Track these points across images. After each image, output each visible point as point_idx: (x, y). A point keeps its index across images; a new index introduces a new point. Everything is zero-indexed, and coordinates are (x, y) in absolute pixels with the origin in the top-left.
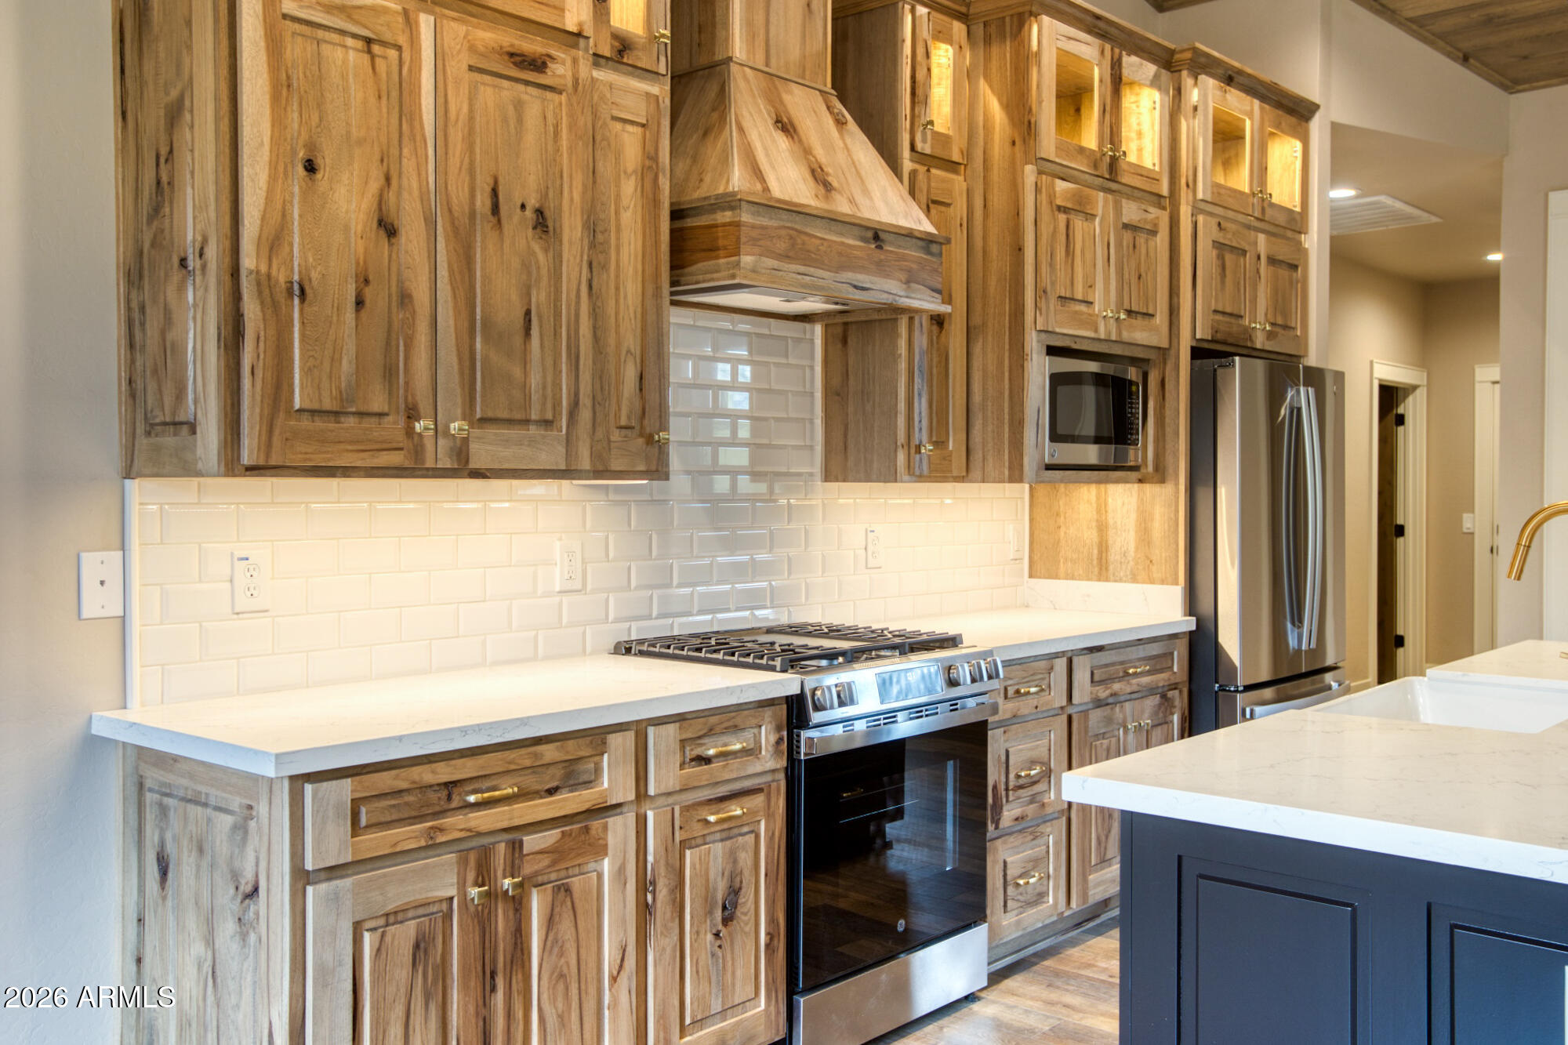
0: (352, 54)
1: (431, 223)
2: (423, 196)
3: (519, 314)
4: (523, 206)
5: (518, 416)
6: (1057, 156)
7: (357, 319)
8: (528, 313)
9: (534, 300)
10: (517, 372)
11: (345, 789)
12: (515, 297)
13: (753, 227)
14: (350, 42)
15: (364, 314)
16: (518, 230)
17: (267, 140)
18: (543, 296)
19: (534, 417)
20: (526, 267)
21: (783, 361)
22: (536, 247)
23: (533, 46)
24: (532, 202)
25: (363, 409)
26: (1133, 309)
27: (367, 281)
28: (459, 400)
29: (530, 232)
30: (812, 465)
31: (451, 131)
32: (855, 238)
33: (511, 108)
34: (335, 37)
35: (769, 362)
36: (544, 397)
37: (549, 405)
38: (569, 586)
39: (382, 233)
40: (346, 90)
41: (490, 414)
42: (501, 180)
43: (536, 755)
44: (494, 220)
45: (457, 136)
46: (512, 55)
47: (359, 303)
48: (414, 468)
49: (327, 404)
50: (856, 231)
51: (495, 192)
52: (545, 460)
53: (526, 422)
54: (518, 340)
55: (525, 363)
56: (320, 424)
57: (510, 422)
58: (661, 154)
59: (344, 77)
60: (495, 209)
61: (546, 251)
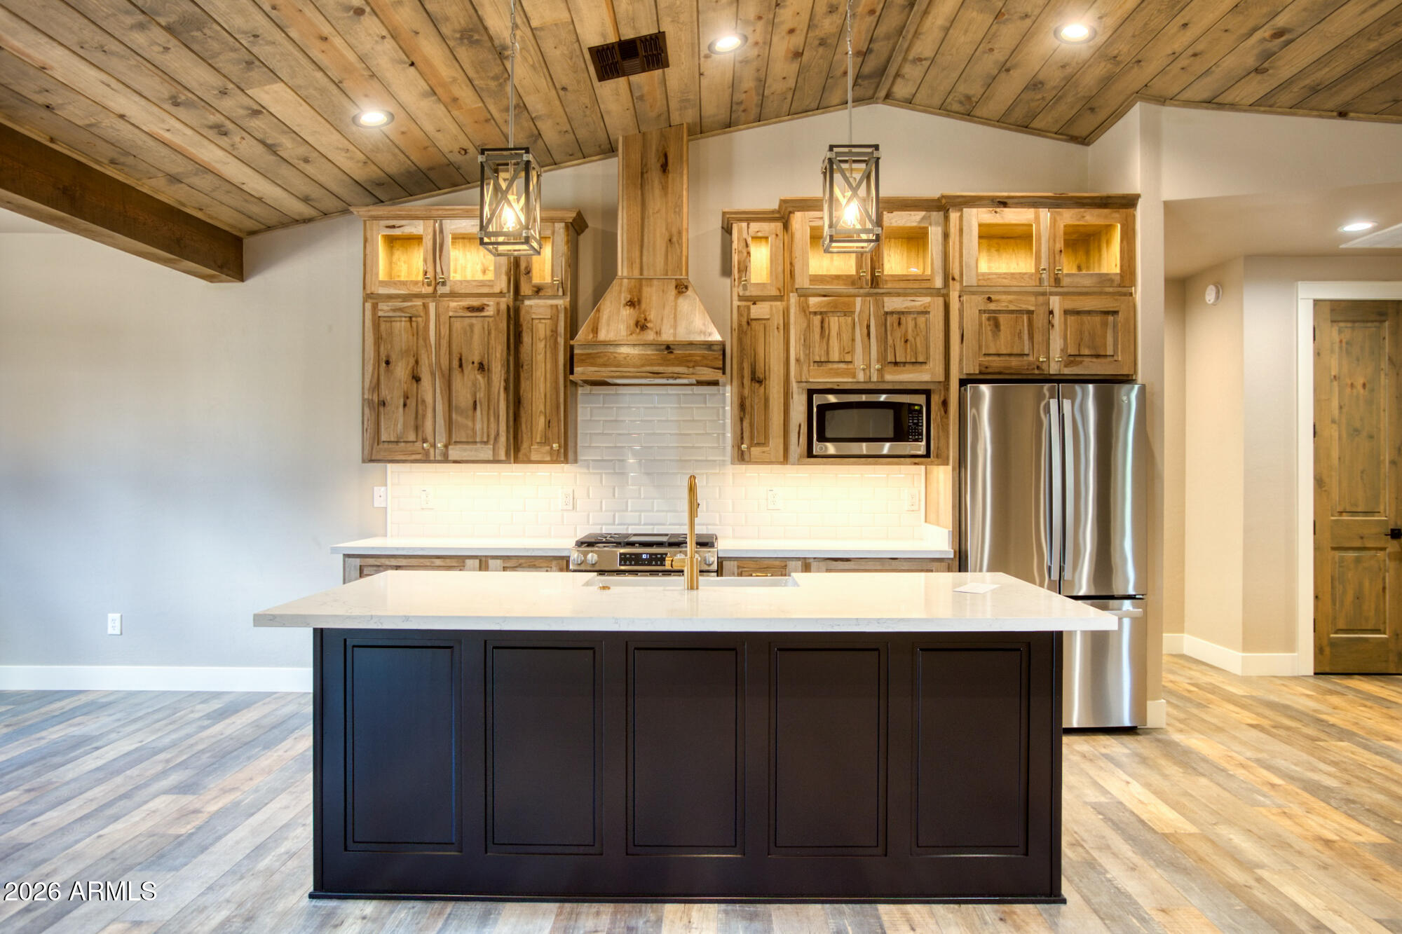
0: (403, 323)
1: (433, 374)
2: (430, 365)
3: (471, 403)
4: (473, 363)
5: (470, 440)
6: (811, 284)
7: (404, 410)
8: (475, 402)
9: (478, 396)
10: (470, 424)
11: (358, 562)
12: (469, 396)
13: (582, 355)
14: (403, 319)
15: (406, 409)
16: (471, 373)
17: (372, 357)
18: (482, 395)
19: (478, 440)
20: (474, 385)
21: (704, 406)
22: (479, 377)
23: (475, 302)
24: (477, 360)
25: (406, 440)
26: (898, 360)
27: (408, 398)
28: (444, 435)
29: (476, 372)
30: (724, 455)
31: (442, 340)
32: (653, 350)
33: (468, 328)
34: (398, 319)
35: (692, 408)
36: (483, 433)
37: (485, 435)
38: (565, 507)
39: (414, 381)
40: (400, 335)
41: (458, 440)
42: (463, 355)
43: (433, 562)
44: (460, 370)
45: (444, 343)
46: (468, 308)
47: (405, 405)
48: (426, 460)
49: (392, 439)
50: (653, 347)
51: (460, 360)
52: (482, 456)
53: (475, 443)
54: (470, 413)
55: (474, 420)
56: (391, 446)
57: (467, 443)
58: (559, 329)
59: (400, 331)
60: (461, 366)
61: (484, 377)
